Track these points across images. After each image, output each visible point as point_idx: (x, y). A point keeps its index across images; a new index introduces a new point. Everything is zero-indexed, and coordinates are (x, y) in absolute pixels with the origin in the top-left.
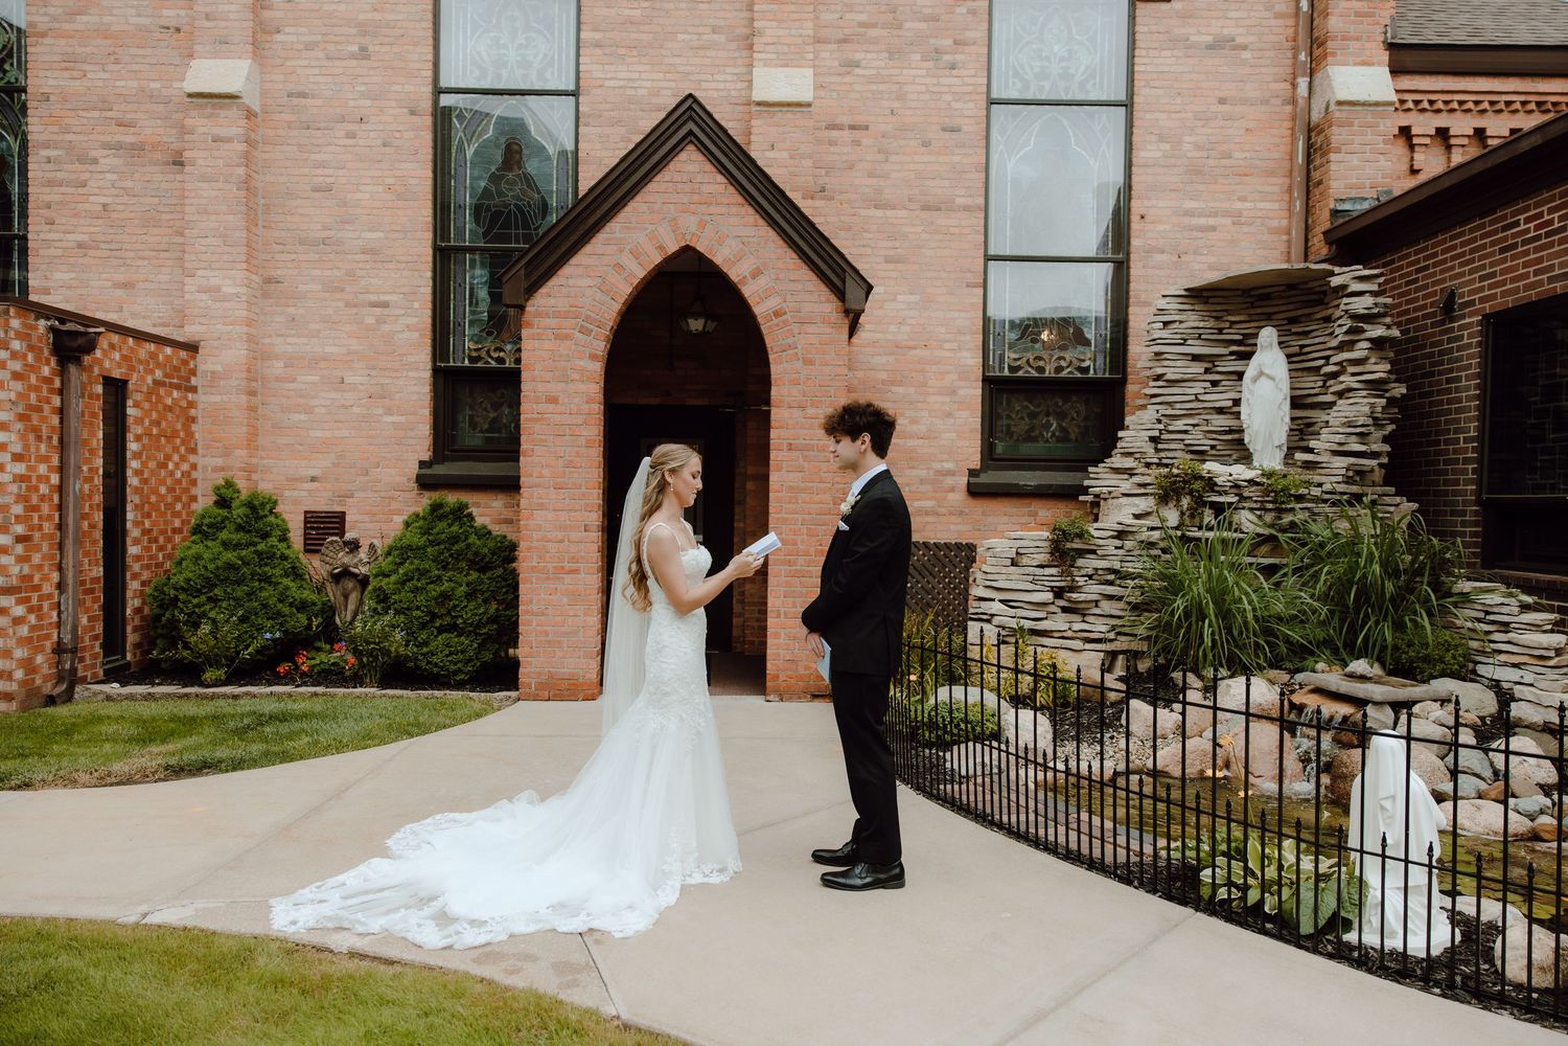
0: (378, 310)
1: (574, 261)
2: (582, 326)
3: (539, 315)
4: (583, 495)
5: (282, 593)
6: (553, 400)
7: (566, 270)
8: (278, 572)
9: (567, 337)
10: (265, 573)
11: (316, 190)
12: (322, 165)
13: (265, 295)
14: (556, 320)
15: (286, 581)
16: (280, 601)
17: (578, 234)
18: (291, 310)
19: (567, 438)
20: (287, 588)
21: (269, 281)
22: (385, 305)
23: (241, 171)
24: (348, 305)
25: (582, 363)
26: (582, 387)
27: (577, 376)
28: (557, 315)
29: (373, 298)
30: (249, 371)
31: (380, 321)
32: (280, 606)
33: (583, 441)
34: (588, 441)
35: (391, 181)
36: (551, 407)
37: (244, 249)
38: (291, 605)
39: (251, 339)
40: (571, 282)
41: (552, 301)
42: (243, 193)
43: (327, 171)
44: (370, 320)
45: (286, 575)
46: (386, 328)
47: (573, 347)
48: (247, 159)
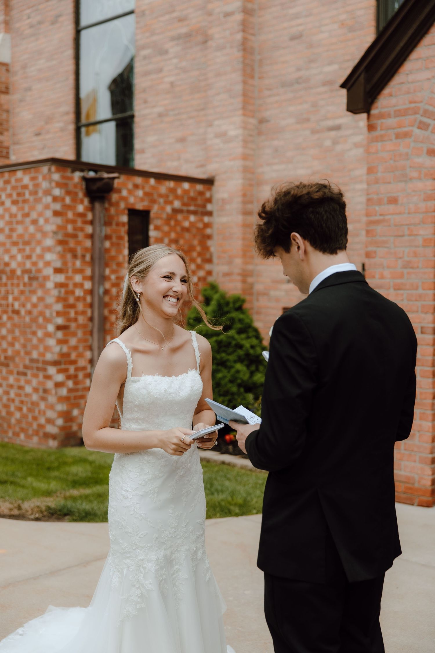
0: (333, 133)
1: (414, 55)
2: (421, 122)
3: (382, 116)
4: (420, 296)
5: (233, 376)
6: (393, 201)
7: (408, 66)
8: (232, 358)
9: (406, 135)
10: (222, 358)
11: (293, 38)
12: (297, 16)
13: (260, 133)
14: (397, 119)
15: (239, 366)
16: (231, 381)
17: (415, 26)
18: (276, 143)
19: (406, 238)
20: (238, 372)
21: (262, 121)
22: (338, 128)
23: (239, 36)
24: (314, 132)
25: (419, 160)
26: (420, 185)
27: (415, 174)
28: (400, 113)
29: (330, 123)
30: (244, 195)
31: (335, 142)
32: (230, 385)
33: (420, 241)
34: (425, 240)
35: (343, 17)
36: (391, 208)
37: (240, 99)
38: (239, 386)
39: (246, 170)
40: (411, 78)
41: (393, 101)
42: (240, 54)
43: (299, 21)
44: (328, 143)
45: (240, 360)
46: (339, 148)
47: (412, 145)
48: (245, 26)
